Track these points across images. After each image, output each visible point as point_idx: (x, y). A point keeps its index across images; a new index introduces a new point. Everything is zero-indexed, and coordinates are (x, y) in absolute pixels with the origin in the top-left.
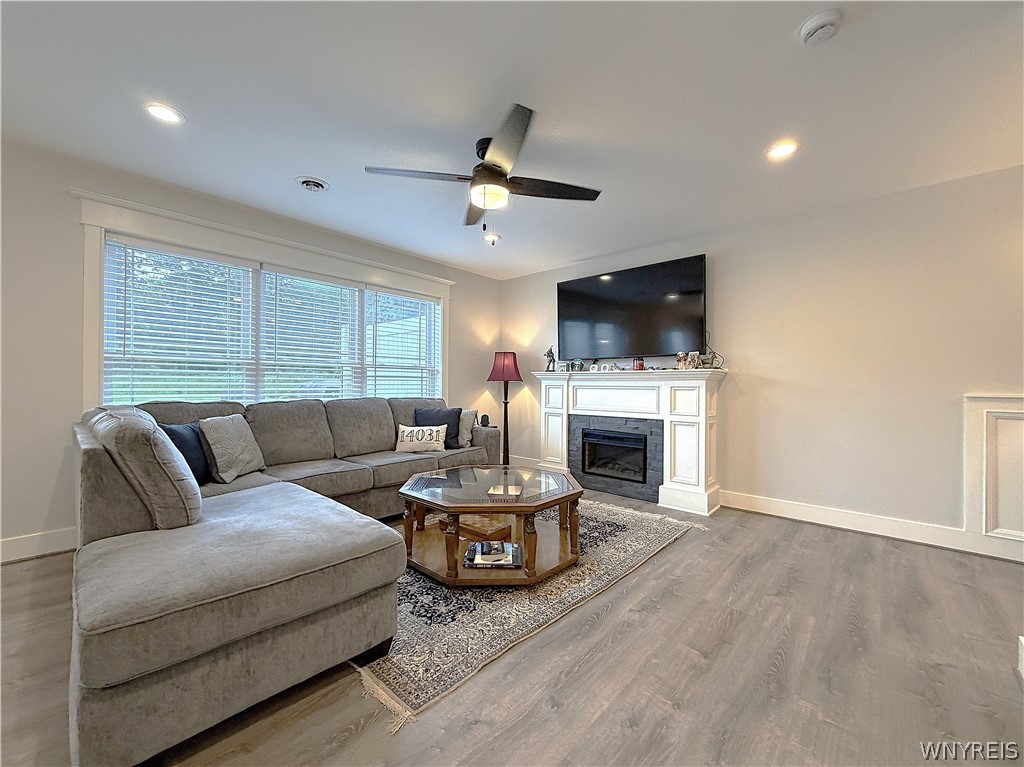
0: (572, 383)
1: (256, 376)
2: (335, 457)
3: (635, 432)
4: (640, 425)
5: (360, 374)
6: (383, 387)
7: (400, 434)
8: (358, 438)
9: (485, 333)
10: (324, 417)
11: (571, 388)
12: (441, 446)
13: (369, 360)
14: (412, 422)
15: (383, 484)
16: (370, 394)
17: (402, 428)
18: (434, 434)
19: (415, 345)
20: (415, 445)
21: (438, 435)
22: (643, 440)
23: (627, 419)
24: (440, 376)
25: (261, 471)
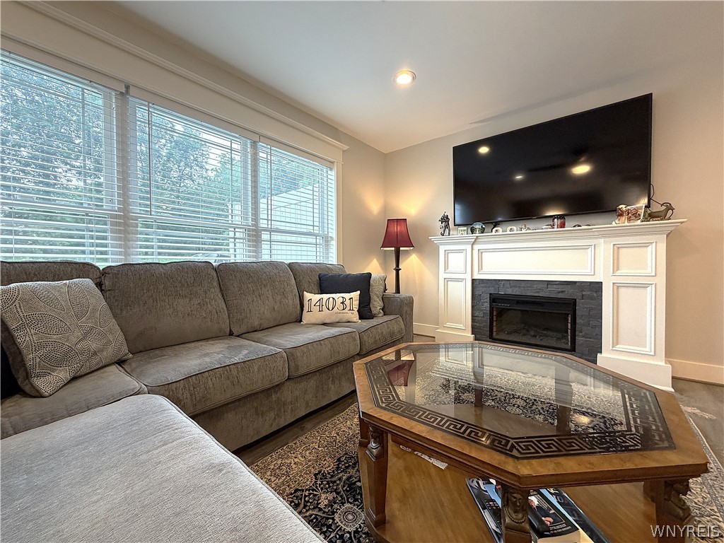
0: (476, 247)
1: (126, 232)
2: (231, 334)
3: (560, 296)
4: (566, 288)
5: (254, 236)
6: (279, 252)
7: (306, 303)
8: (260, 309)
9: (373, 203)
10: (215, 284)
11: (476, 252)
12: (355, 316)
13: (263, 224)
14: (316, 288)
15: (302, 371)
16: (265, 257)
17: (307, 296)
18: (347, 302)
19: (308, 209)
20: (325, 315)
21: (351, 304)
22: (571, 304)
23: (549, 283)
24: (334, 243)
25: (121, 363)
